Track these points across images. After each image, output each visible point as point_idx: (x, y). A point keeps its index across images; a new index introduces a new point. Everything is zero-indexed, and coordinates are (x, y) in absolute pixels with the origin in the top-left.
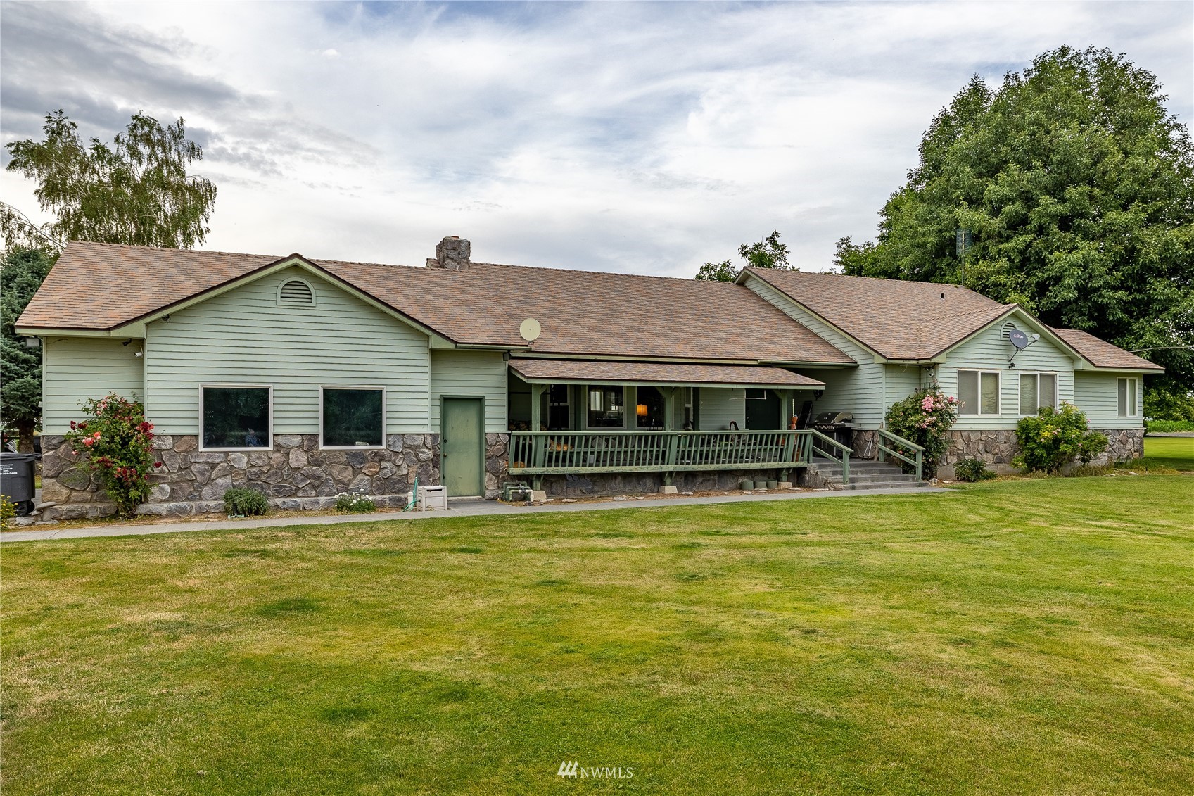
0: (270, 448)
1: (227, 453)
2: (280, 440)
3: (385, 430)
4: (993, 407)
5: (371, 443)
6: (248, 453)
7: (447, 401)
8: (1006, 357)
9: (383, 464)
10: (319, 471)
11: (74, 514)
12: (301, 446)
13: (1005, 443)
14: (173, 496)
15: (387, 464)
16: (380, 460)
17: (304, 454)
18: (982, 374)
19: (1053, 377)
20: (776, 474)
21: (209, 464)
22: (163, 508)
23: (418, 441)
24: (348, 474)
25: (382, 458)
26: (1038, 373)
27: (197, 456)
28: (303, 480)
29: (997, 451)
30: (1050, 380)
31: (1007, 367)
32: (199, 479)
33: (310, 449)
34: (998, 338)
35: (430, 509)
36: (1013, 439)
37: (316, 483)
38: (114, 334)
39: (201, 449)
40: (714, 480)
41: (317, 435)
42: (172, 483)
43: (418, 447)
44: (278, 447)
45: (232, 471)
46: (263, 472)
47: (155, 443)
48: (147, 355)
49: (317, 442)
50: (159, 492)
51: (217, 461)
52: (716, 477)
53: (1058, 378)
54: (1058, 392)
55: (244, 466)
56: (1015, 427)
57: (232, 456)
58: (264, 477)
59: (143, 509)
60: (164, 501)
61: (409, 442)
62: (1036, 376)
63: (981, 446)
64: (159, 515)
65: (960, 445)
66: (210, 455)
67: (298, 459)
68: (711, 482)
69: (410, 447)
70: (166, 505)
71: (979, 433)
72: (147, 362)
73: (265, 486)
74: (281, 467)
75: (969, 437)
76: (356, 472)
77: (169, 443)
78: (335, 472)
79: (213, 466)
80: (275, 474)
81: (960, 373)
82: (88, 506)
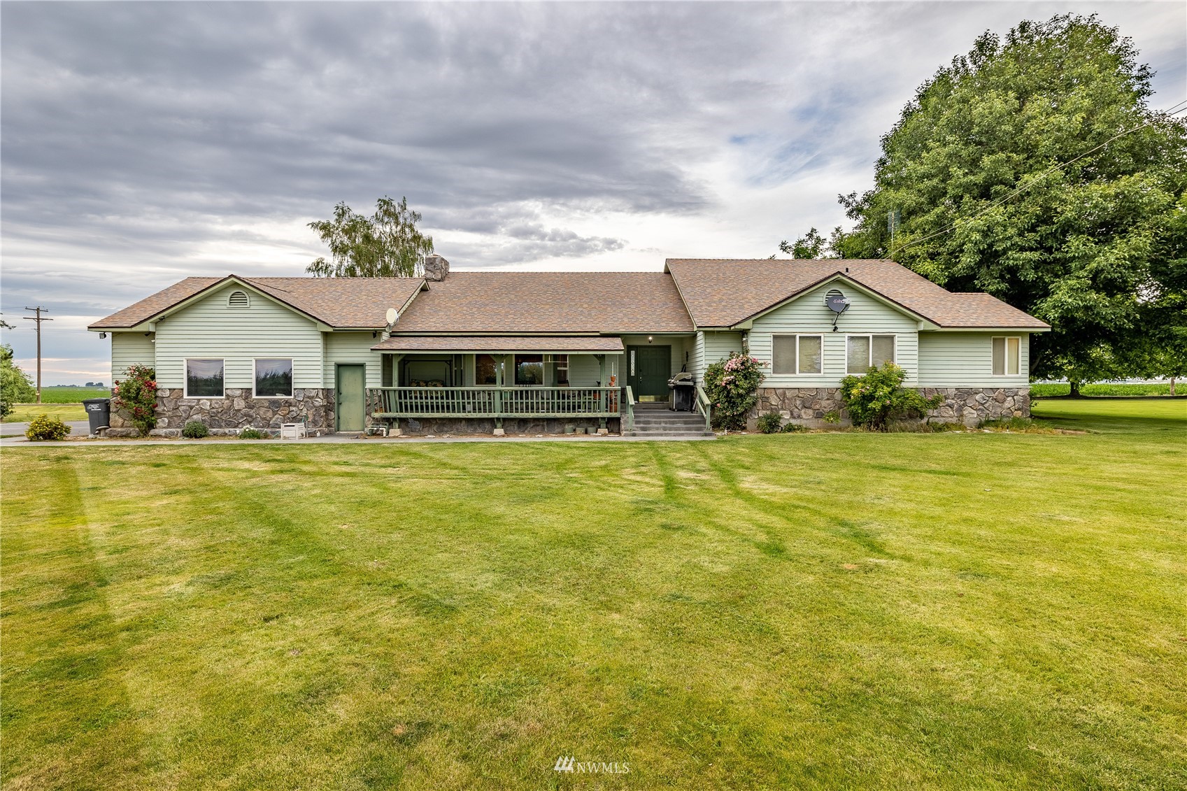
0: (224, 397)
1: (199, 400)
2: (229, 392)
3: (294, 386)
4: (814, 367)
5: (286, 394)
6: (211, 400)
7: (340, 367)
8: (830, 321)
9: (292, 408)
10: (252, 412)
11: (124, 434)
12: (241, 396)
13: (828, 399)
14: (169, 425)
15: (294, 409)
16: (289, 406)
17: (243, 401)
18: (800, 337)
19: (890, 338)
20: (594, 422)
21: (189, 406)
22: (162, 432)
23: (313, 393)
24: (270, 414)
25: (290, 405)
26: (870, 335)
27: (182, 401)
28: (242, 418)
29: (818, 407)
30: (888, 341)
31: (831, 330)
32: (184, 415)
33: (246, 398)
34: (821, 304)
35: (285, 438)
36: (838, 396)
37: (250, 419)
38: (134, 329)
39: (185, 396)
40: (543, 426)
41: (251, 389)
42: (169, 417)
43: (313, 397)
44: (227, 395)
45: (201, 411)
46: (218, 412)
47: (159, 393)
48: (157, 341)
49: (251, 394)
50: (162, 422)
51: (193, 404)
52: (545, 423)
53: (896, 339)
54: (896, 353)
55: (208, 408)
56: (841, 385)
57: (201, 402)
58: (219, 415)
59: (152, 432)
60: (165, 428)
61: (307, 394)
62: (868, 338)
63: (798, 402)
64: (160, 436)
65: (774, 401)
66: (189, 401)
67: (239, 404)
68: (540, 427)
69: (309, 397)
70: (164, 430)
71: (797, 391)
72: (157, 346)
73: (220, 421)
74: (229, 408)
75: (785, 393)
76: (275, 413)
77: (168, 393)
78: (261, 413)
79: (191, 408)
80: (226, 413)
81: (774, 337)
82: (132, 429)
